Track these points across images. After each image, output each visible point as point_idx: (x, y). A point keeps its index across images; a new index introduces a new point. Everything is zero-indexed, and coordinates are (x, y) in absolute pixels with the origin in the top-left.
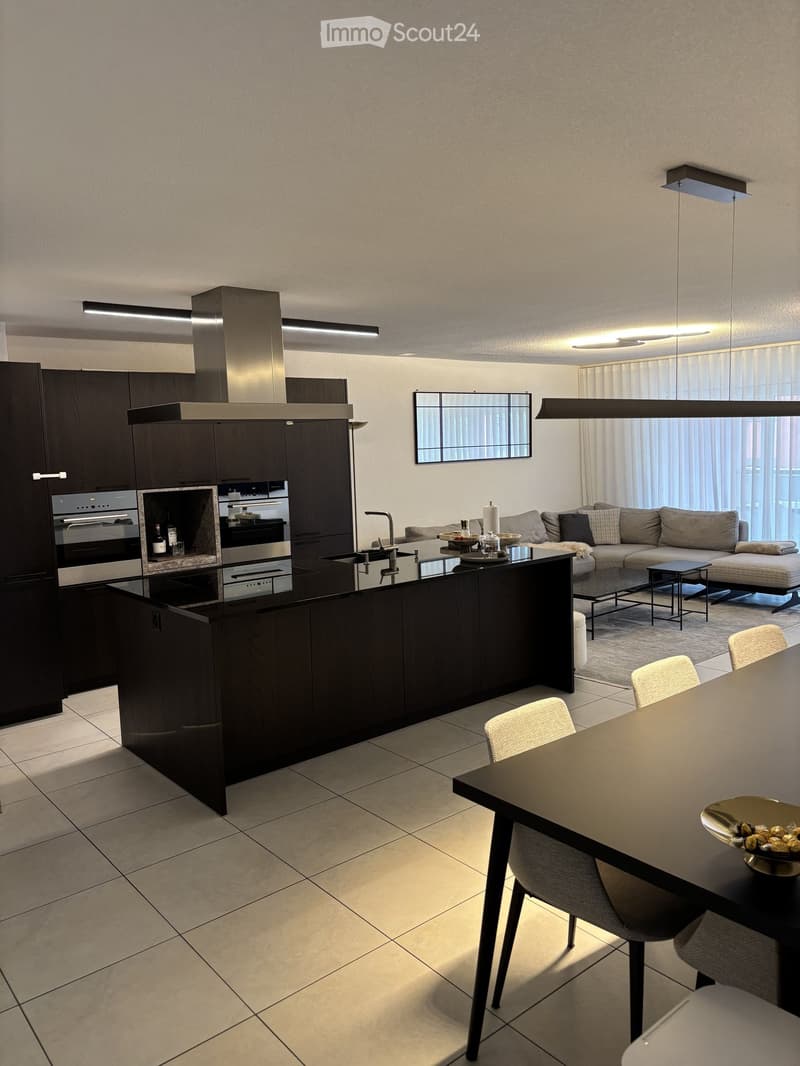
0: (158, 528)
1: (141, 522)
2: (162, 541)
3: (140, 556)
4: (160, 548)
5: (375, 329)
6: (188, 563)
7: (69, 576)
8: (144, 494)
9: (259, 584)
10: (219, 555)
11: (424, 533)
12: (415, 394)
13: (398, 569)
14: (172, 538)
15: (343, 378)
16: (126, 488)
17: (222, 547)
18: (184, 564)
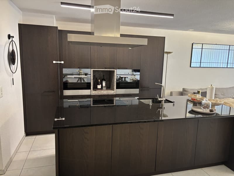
0: (99, 81)
1: (91, 79)
2: (100, 85)
3: (90, 89)
4: (99, 87)
5: (172, 15)
6: (105, 92)
7: (67, 93)
8: (93, 70)
9: (127, 101)
10: (115, 91)
11: (189, 90)
12: (193, 44)
13: (164, 108)
14: (104, 84)
15: (164, 36)
16: (88, 68)
17: (116, 89)
18: (104, 93)
